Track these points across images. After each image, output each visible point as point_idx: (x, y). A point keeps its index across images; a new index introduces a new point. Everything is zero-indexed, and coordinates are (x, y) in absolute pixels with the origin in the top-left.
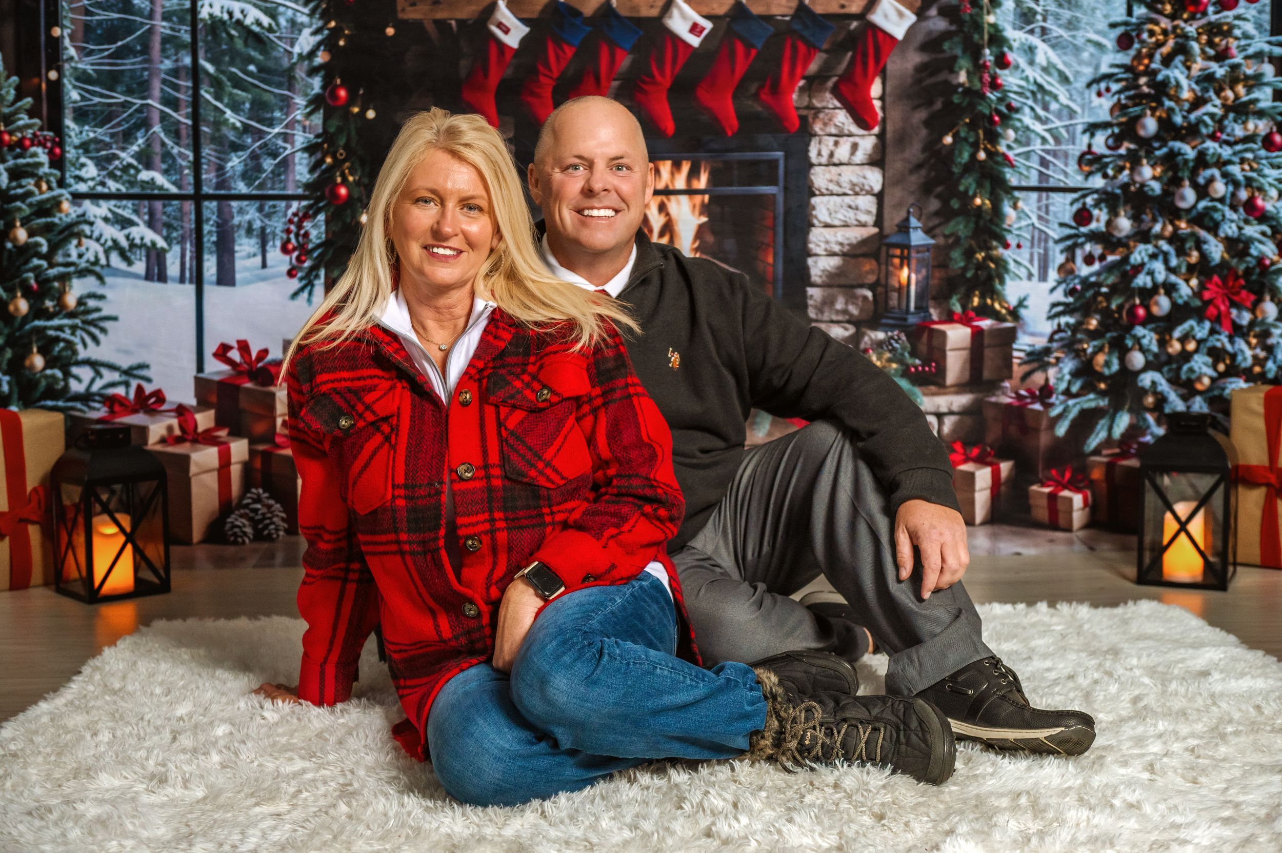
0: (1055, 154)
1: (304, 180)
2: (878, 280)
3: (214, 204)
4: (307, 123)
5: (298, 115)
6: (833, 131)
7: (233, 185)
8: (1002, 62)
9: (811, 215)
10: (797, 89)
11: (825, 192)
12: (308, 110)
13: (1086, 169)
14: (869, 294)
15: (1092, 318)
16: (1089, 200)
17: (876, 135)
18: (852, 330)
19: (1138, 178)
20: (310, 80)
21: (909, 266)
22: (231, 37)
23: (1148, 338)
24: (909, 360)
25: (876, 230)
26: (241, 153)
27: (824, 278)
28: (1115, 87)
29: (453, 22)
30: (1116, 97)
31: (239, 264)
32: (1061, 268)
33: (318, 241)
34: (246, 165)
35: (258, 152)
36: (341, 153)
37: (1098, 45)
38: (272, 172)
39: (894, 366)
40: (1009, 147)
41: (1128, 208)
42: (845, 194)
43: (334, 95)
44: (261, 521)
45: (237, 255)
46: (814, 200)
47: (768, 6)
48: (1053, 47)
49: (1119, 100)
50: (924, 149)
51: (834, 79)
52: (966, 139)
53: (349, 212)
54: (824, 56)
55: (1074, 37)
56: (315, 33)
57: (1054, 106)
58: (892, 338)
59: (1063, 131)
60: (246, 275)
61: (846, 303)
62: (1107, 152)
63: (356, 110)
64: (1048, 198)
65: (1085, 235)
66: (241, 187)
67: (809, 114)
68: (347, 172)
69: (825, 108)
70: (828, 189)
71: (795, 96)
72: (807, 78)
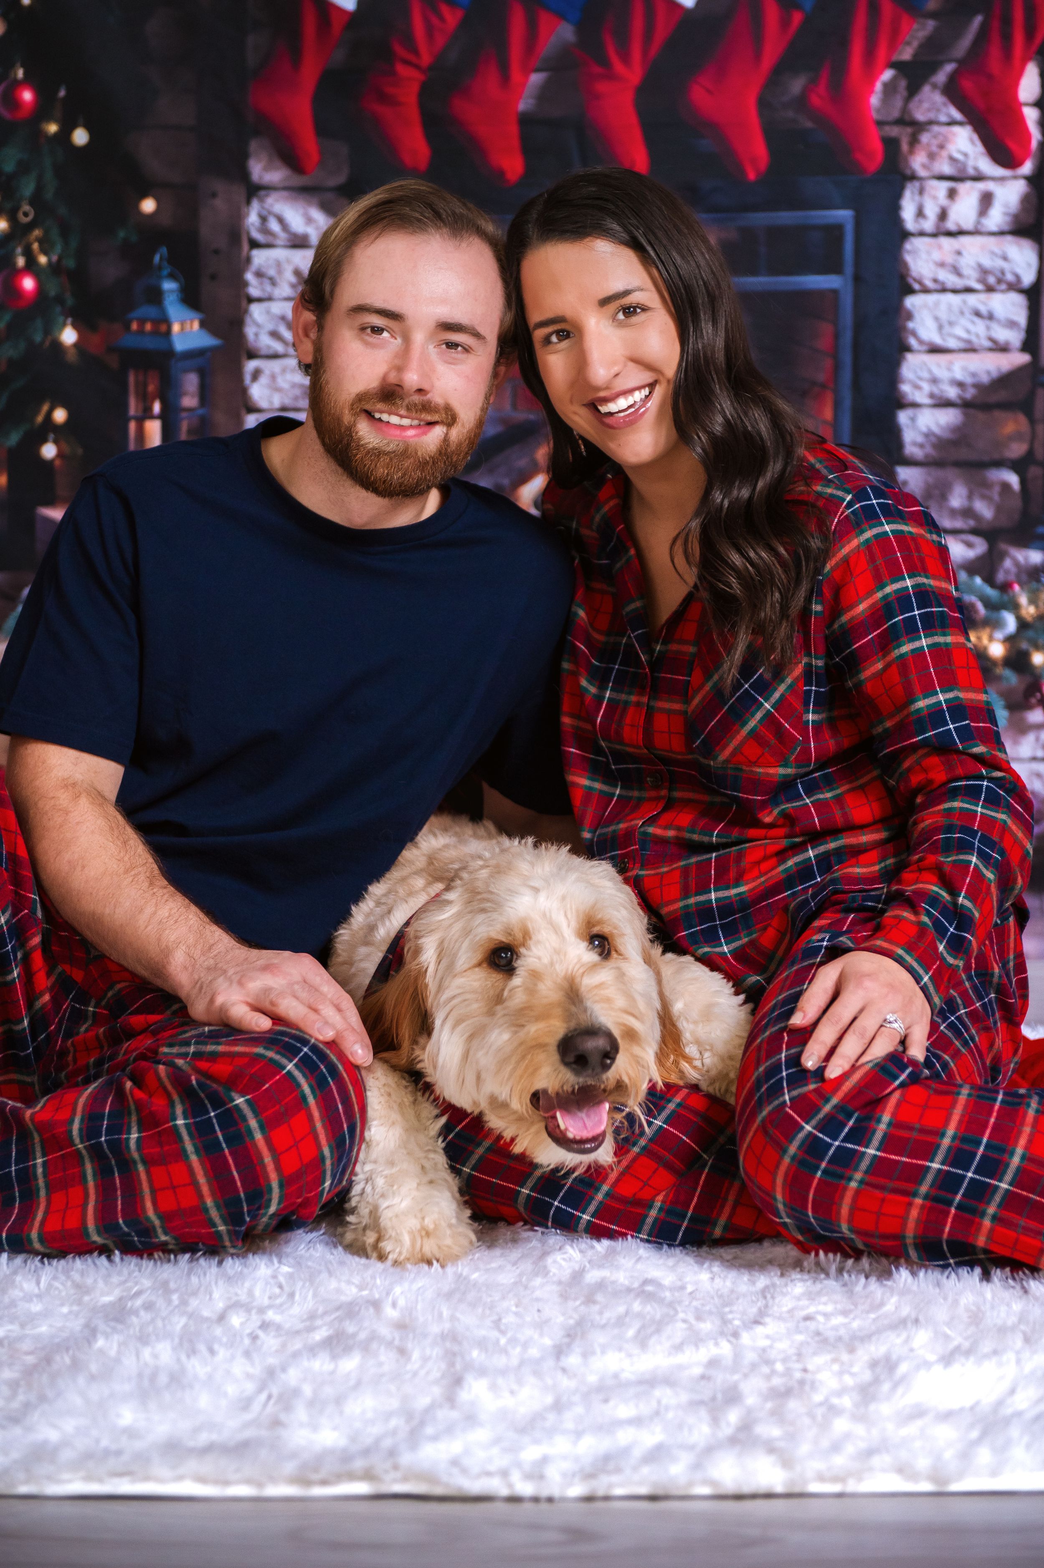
2: (1030, 453)
6: (947, 169)
9: (904, 328)
10: (878, 86)
11: (930, 284)
14: (1013, 479)
17: (1029, 179)
18: (980, 547)
25: (1025, 358)
27: (929, 450)
36: (27, 213)
42: (969, 290)
43: (12, 101)
46: (913, 303)
51: (949, 68)
53: (39, 323)
54: (930, 24)
61: (970, 497)
63: (53, 128)
67: (902, 134)
68: (36, 246)
69: (931, 123)
70: (935, 281)
71: (875, 100)
72: (897, 66)
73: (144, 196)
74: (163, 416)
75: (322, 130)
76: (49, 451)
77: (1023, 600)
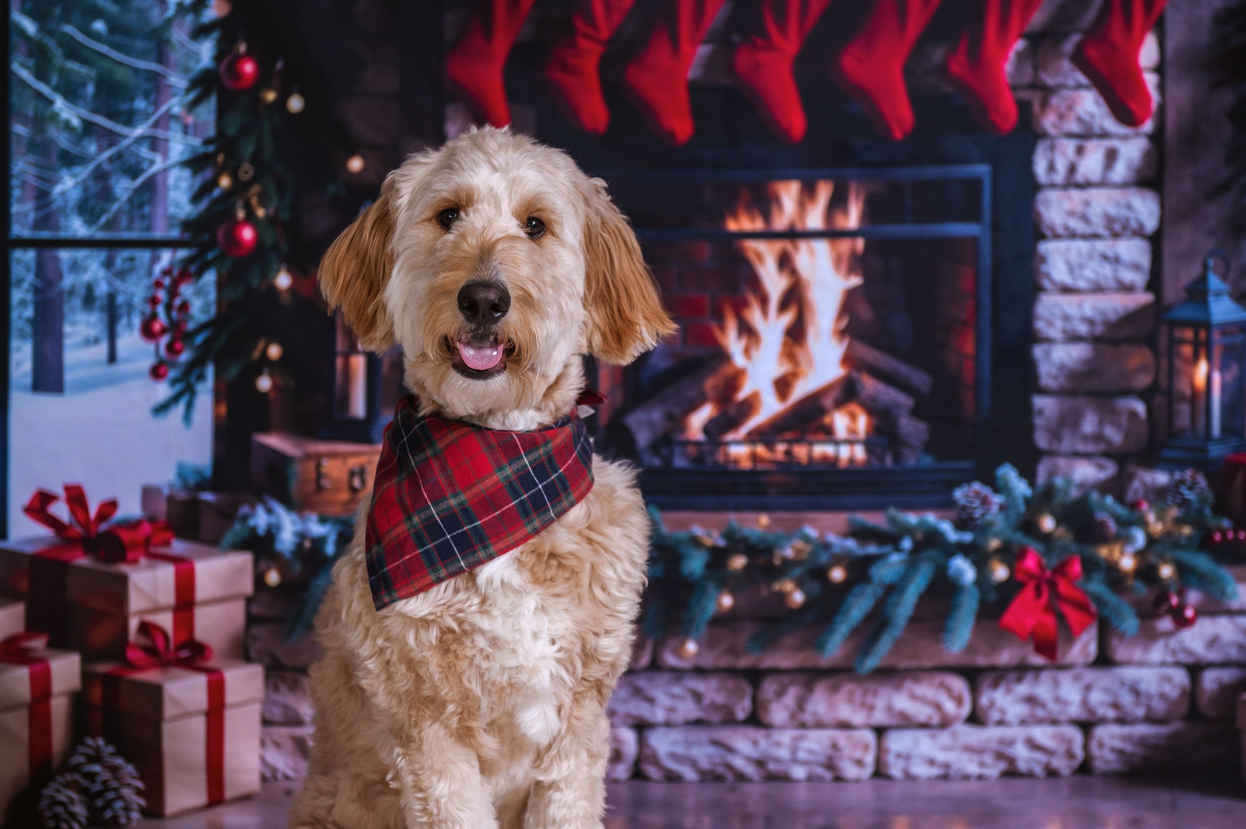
1: (183, 215)
2: (1156, 383)
3: (30, 255)
4: (190, 120)
5: (175, 105)
6: (1074, 127)
7: (62, 222)
9: (1039, 271)
10: (1012, 55)
11: (1060, 230)
12: (191, 96)
14: (1140, 408)
17: (1149, 135)
18: (1110, 469)
20: (193, 46)
21: (1209, 359)
24: (1213, 522)
25: (1149, 298)
26: (77, 169)
27: (1062, 380)
31: (70, 356)
33: (204, 318)
34: (86, 190)
35: (107, 167)
36: (247, 171)
38: (130, 201)
39: (1187, 530)
42: (1096, 236)
43: (235, 71)
44: (100, 794)
45: (68, 342)
46: (1047, 247)
50: (1228, 161)
51: (1076, 38)
53: (256, 269)
58: (1182, 482)
60: (82, 374)
61: (1101, 423)
63: (271, 96)
66: (78, 227)
67: (1035, 98)
68: (254, 201)
69: (1060, 87)
70: (1066, 228)
71: (1009, 67)
72: (1028, 36)
73: (351, 154)
74: (367, 352)
75: (511, 97)
76: (264, 383)
77: (1151, 517)
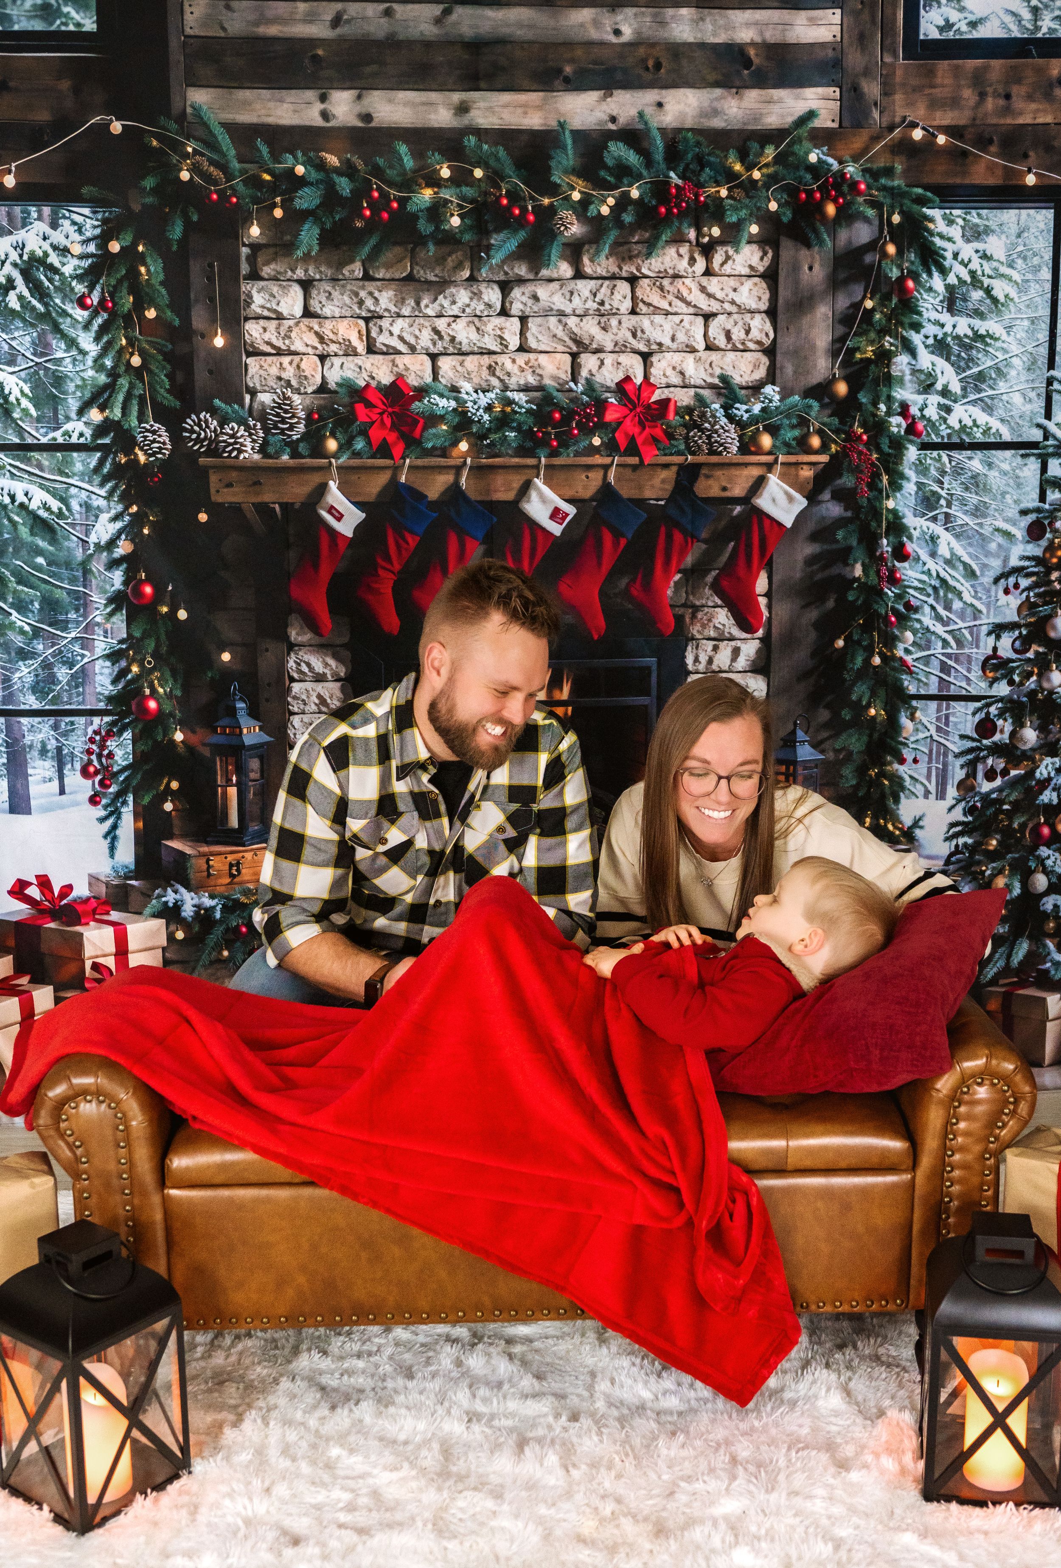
0: (957, 658)
1: (107, 693)
4: (108, 626)
5: (98, 616)
6: (712, 634)
7: (21, 699)
8: (901, 554)
10: (672, 584)
12: (108, 610)
13: (991, 675)
15: (993, 838)
16: (993, 710)
17: (760, 639)
19: (1046, 685)
20: (109, 574)
22: (14, 524)
23: (1053, 858)
26: (30, 662)
28: (1024, 583)
29: (277, 507)
30: (1025, 594)
31: (34, 789)
32: (960, 785)
33: (125, 763)
34: (37, 676)
35: (51, 660)
36: (150, 661)
37: (1007, 535)
38: (68, 683)
40: (907, 651)
41: (1034, 718)
43: (138, 592)
45: (31, 779)
47: (640, 488)
48: (957, 536)
49: (1028, 597)
50: (813, 655)
51: (714, 573)
52: (859, 643)
53: (160, 730)
54: (704, 546)
55: (981, 525)
56: (115, 519)
57: (957, 605)
59: (966, 632)
60: (43, 802)
62: (1014, 656)
64: (948, 708)
65: (987, 748)
66: (32, 702)
67: (687, 613)
68: (156, 683)
69: (704, 606)
71: (670, 592)
72: (683, 571)
73: (223, 650)
74: (239, 785)
76: (168, 806)
